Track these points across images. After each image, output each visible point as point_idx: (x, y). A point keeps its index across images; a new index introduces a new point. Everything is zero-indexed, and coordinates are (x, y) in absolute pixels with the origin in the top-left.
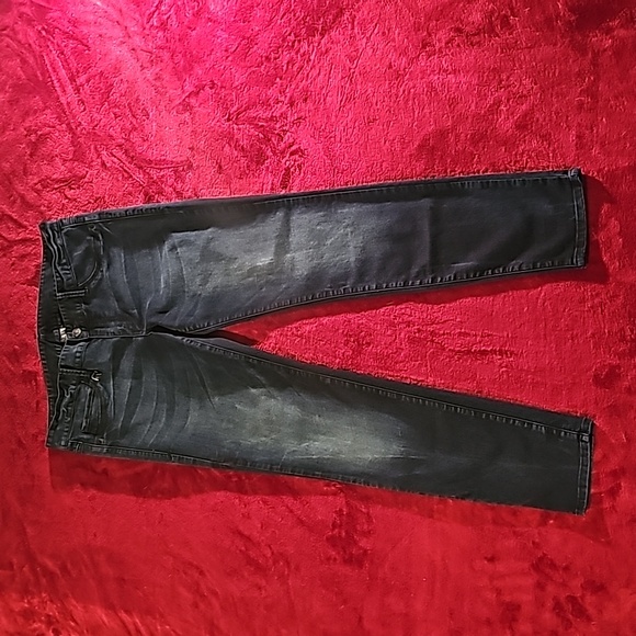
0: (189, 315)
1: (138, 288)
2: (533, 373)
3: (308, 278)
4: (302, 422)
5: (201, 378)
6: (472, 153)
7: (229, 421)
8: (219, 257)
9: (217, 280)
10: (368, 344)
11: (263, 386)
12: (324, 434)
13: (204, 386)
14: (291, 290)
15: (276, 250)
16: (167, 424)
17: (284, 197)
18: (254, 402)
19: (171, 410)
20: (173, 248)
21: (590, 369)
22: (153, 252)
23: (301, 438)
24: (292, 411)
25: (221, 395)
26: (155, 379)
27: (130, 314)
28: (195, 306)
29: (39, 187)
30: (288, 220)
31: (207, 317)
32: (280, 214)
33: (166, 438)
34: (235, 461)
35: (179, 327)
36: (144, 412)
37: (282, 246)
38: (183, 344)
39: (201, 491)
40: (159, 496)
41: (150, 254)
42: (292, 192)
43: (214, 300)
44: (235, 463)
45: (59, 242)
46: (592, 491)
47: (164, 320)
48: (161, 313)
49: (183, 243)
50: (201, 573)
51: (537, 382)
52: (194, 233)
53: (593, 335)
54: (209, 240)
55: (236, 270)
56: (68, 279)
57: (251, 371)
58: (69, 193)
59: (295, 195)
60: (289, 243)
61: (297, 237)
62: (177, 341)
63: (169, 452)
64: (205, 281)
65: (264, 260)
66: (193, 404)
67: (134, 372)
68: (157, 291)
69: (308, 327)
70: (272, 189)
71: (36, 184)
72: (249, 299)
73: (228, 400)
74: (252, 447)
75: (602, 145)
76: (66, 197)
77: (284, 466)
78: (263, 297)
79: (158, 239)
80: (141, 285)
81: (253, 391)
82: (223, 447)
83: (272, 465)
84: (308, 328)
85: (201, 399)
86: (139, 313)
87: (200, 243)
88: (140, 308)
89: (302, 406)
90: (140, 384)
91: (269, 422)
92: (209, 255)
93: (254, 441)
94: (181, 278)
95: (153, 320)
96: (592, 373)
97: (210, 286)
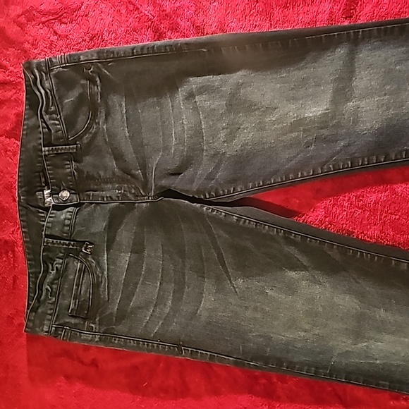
0: (210, 177)
1: (142, 145)
3: (380, 132)
4: (360, 318)
5: (220, 255)
7: (256, 309)
8: (250, 107)
9: (247, 135)
11: (305, 268)
12: (392, 333)
13: (223, 265)
14: (353, 149)
15: (334, 97)
16: (175, 310)
17: (345, 29)
18: (291, 289)
19: (179, 292)
20: (191, 96)
22: (163, 101)
23: (358, 335)
24: (346, 302)
25: (246, 276)
26: (160, 253)
27: (133, 176)
28: (217, 167)
29: (23, 19)
30: (353, 59)
31: (233, 181)
32: (341, 51)
33: (174, 327)
34: (266, 360)
35: (198, 192)
36: (146, 292)
37: (343, 91)
38: (202, 214)
39: (216, 392)
40: (162, 395)
41: (159, 104)
42: (359, 22)
43: (241, 161)
44: (267, 364)
45: (47, 85)
47: (176, 183)
48: (172, 174)
49: (202, 90)
52: (219, 77)
54: (239, 86)
55: (274, 123)
56: (57, 131)
57: (291, 250)
58: (60, 28)
59: (361, 27)
60: (352, 89)
61: (363, 80)
62: (195, 210)
63: (179, 345)
64: (231, 136)
65: (315, 110)
66: (208, 286)
67: (134, 244)
68: (166, 148)
70: (330, 19)
71: (19, 16)
72: (290, 160)
73: (256, 283)
74: (288, 343)
76: (56, 34)
77: (334, 371)
78: (312, 157)
79: (171, 84)
80: (145, 141)
81: (292, 274)
82: (249, 341)
83: (317, 368)
84: (373, 197)
85: (218, 280)
86: (144, 174)
87: (227, 89)
88: (144, 167)
89: (361, 296)
90: (142, 258)
91: (311, 314)
92: (236, 104)
93: (290, 335)
94: (198, 132)
95: (164, 182)
97: (237, 144)
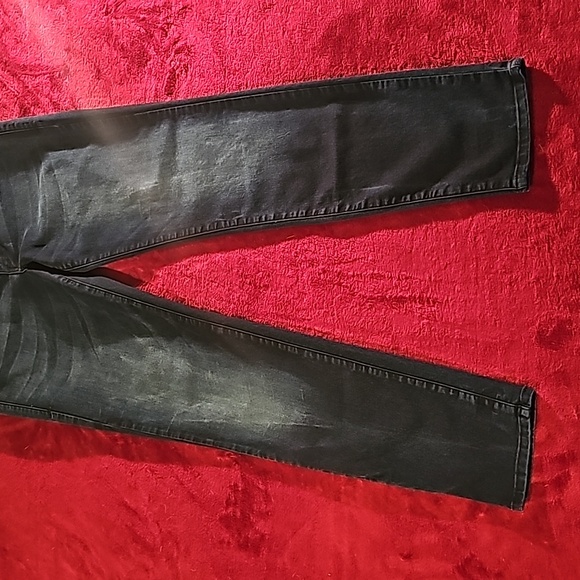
0: (68, 249)
1: (15, 218)
2: (461, 328)
3: (197, 205)
4: (192, 380)
5: (83, 322)
6: (387, 43)
7: (114, 375)
8: (98, 180)
9: (97, 208)
10: (267, 287)
11: (150, 335)
12: (217, 394)
13: (87, 333)
14: (178, 220)
15: (161, 171)
16: (49, 376)
17: (168, 105)
18: (140, 353)
19: (52, 360)
20: (50, 170)
21: (533, 323)
22: (30, 174)
23: (193, 397)
24: (181, 365)
25: (105, 343)
26: (34, 323)
27: (6, 248)
28: (74, 240)
30: (174, 134)
31: (86, 252)
32: (165, 127)
33: (46, 392)
34: (119, 422)
35: (56, 263)
36: (24, 360)
37: (168, 167)
38: (59, 284)
39: (85, 454)
40: (41, 457)
41: (27, 177)
42: (179, 99)
43: (94, 232)
44: (120, 425)
46: (533, 479)
47: (39, 256)
48: (36, 246)
49: (61, 163)
50: (86, 548)
51: (466, 339)
52: (72, 152)
53: (538, 279)
54: (88, 160)
55: (118, 195)
57: (136, 317)
59: (180, 103)
60: (175, 164)
61: (184, 155)
62: (53, 280)
63: (47, 408)
64: (84, 209)
65: (147, 184)
66: (76, 353)
67: (12, 315)
68: (35, 220)
69: (199, 264)
70: (156, 96)
72: (132, 231)
73: (113, 350)
74: (140, 405)
75: (553, 26)
77: (172, 430)
78: (148, 229)
79: (32, 160)
80: (18, 214)
81: (140, 340)
82: (108, 405)
83: (159, 428)
84: (198, 266)
85: (84, 348)
86: (15, 246)
87: (78, 163)
88: (16, 240)
89: (193, 360)
90: (19, 327)
91: (156, 376)
92: (87, 178)
93: (140, 398)
94: (59, 205)
95: (28, 255)
96: (534, 329)
97: (89, 215)
